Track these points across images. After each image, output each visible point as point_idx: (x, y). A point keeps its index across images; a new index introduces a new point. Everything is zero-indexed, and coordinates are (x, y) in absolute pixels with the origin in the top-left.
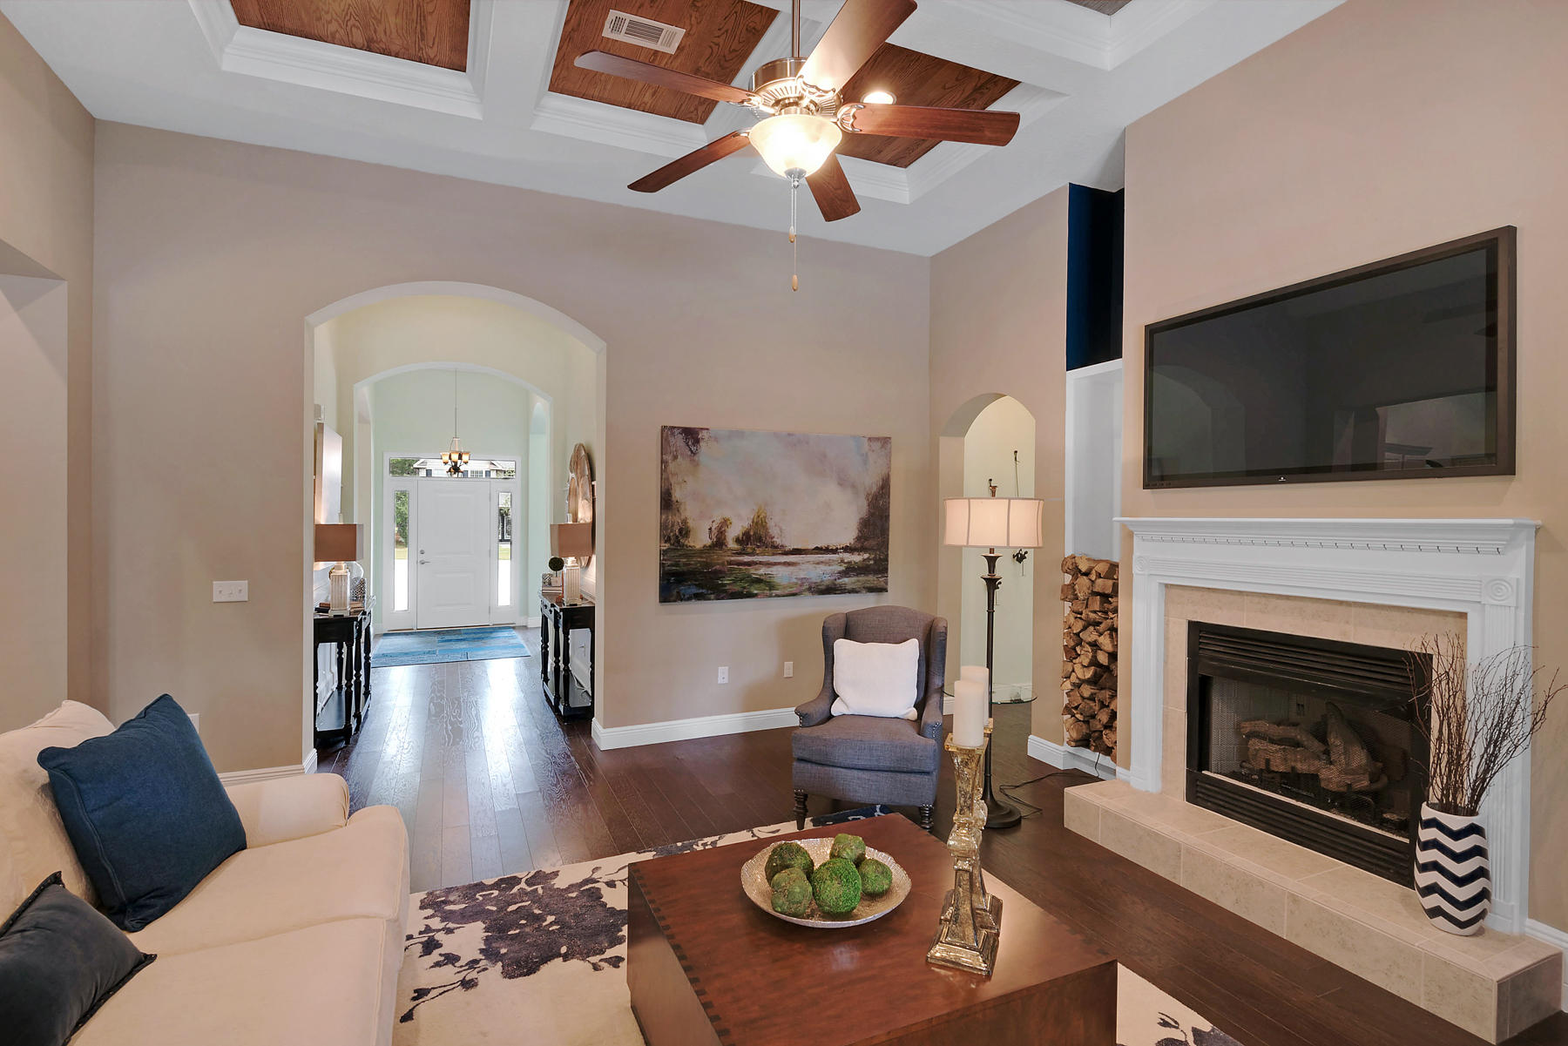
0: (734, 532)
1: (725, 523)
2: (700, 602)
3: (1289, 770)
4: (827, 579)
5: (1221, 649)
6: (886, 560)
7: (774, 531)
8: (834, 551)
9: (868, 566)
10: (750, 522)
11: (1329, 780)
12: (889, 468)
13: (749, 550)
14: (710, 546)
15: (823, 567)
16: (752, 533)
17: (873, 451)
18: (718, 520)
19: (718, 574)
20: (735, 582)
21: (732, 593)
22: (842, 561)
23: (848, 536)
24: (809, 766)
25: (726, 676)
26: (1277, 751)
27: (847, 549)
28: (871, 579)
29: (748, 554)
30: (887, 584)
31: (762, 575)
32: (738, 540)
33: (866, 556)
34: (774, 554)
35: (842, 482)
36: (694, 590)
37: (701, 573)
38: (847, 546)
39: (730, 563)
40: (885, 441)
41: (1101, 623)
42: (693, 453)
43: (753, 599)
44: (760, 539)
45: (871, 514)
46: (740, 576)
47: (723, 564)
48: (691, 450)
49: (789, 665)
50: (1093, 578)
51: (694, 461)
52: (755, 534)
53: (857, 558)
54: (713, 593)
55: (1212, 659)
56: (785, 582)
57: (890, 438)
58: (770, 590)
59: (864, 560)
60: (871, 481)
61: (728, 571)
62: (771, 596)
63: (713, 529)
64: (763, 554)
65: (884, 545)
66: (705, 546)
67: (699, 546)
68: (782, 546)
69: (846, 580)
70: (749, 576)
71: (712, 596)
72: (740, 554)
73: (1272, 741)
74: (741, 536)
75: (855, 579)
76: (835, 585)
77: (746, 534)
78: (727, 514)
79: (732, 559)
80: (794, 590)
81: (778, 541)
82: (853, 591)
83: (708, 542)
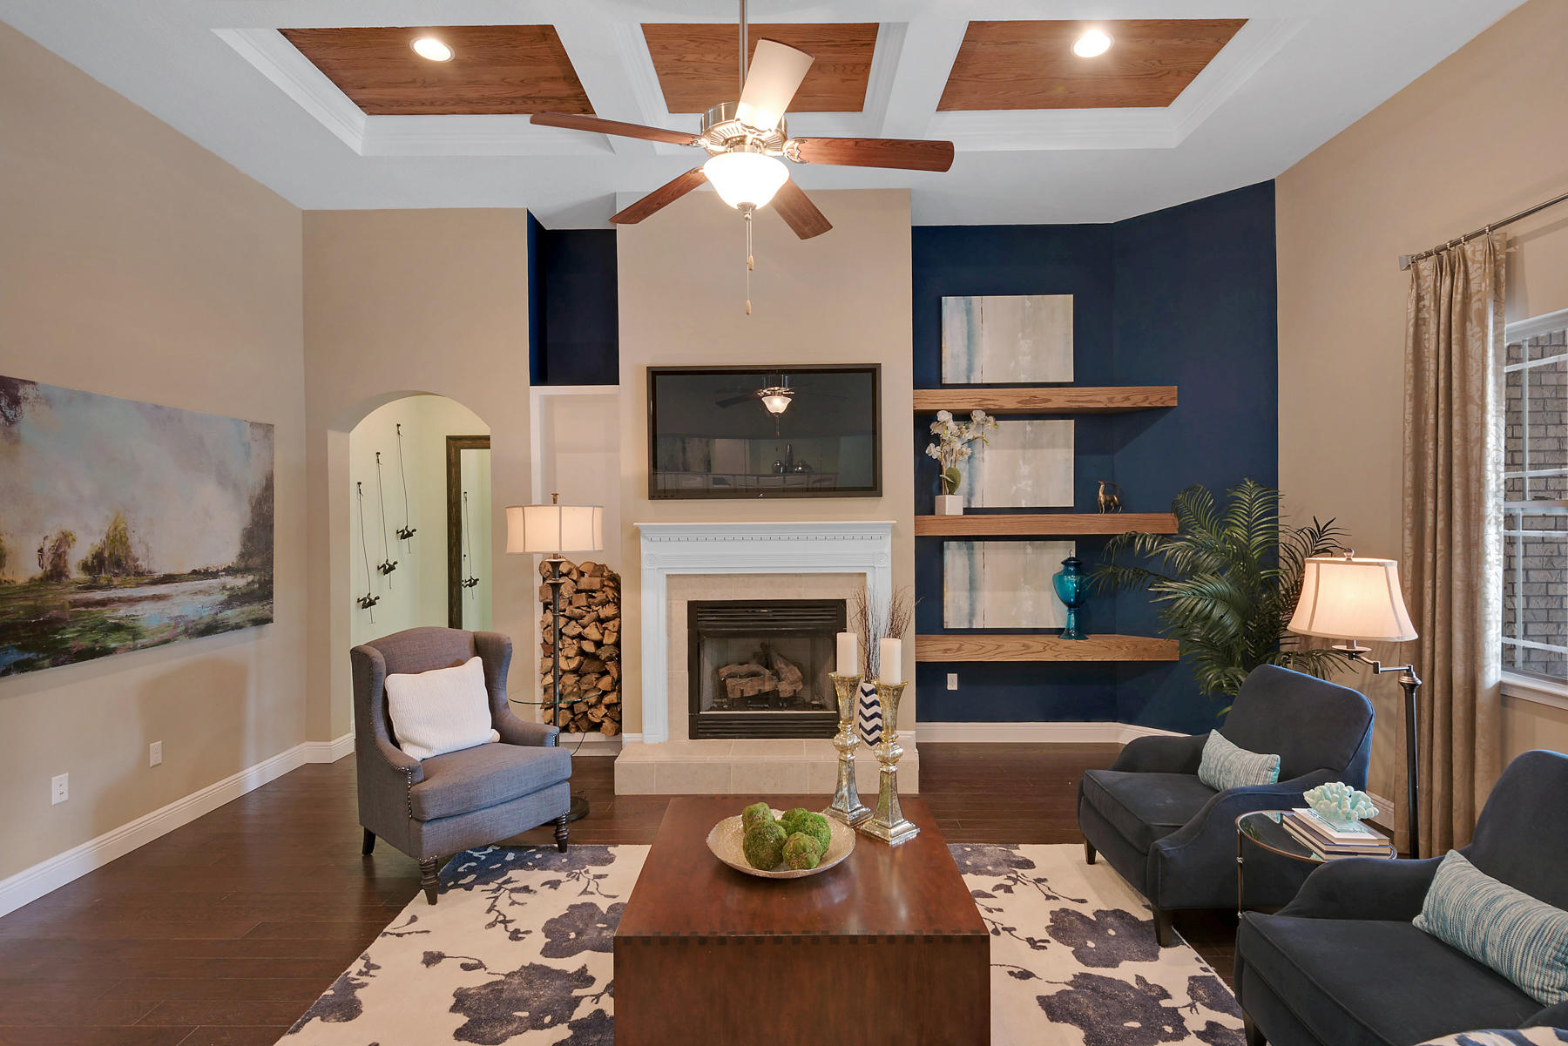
0: (79, 553)
1: (65, 539)
2: (26, 674)
3: (756, 693)
4: (207, 615)
5: (714, 618)
6: (271, 582)
7: (137, 550)
8: (215, 575)
9: (253, 592)
10: (104, 538)
11: (785, 691)
12: (272, 463)
13: (103, 582)
14: (41, 579)
15: (202, 598)
16: (106, 554)
17: (256, 441)
18: (54, 535)
19: (55, 624)
20: (82, 633)
21: (79, 652)
22: (224, 588)
23: (229, 554)
24: (444, 823)
25: (65, 788)
26: (747, 683)
27: (230, 571)
28: (256, 609)
29: (101, 588)
30: (272, 613)
31: (121, 618)
32: (86, 567)
33: (250, 578)
34: (138, 585)
35: (224, 480)
36: (15, 656)
37: (26, 625)
38: (229, 567)
39: (74, 604)
40: (269, 428)
41: (585, 616)
42: (11, 422)
43: (111, 657)
44: (118, 564)
45: (255, 523)
46: (90, 624)
47: (62, 607)
48: (4, 415)
49: (156, 746)
50: (575, 577)
51: (11, 434)
52: (110, 555)
53: (240, 582)
54: (48, 657)
55: (708, 626)
56: (154, 625)
57: (273, 426)
58: (134, 639)
59: (249, 584)
60: (253, 480)
61: (71, 617)
62: (135, 649)
63: (46, 550)
64: (123, 586)
65: (269, 562)
66: (32, 580)
67: (21, 579)
68: (150, 572)
69: (229, 613)
70: (104, 622)
71: (47, 662)
72: (89, 588)
73: (741, 677)
74: (90, 559)
75: (239, 609)
76: (216, 621)
77: (98, 556)
78: (69, 524)
79: (77, 597)
80: (165, 635)
81: (143, 564)
82: (238, 627)
83: (38, 572)
